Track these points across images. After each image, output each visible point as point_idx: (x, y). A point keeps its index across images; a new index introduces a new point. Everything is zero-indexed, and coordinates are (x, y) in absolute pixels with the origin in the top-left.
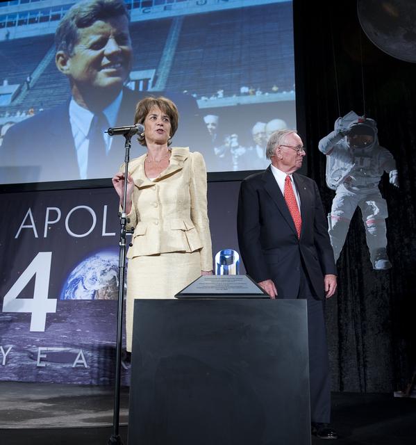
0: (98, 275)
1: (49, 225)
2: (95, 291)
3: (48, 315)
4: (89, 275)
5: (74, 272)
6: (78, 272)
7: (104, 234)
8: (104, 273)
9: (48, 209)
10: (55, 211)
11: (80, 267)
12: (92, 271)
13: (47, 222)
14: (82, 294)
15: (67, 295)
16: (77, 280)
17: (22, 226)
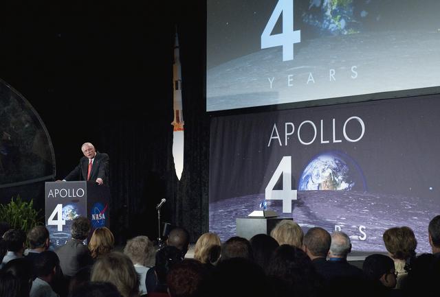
0: (320, 172)
1: (288, 136)
2: (319, 185)
3: (293, 201)
4: (315, 173)
5: (306, 170)
6: (308, 170)
7: (322, 142)
8: (324, 171)
9: (286, 124)
10: (291, 125)
11: (309, 166)
12: (316, 170)
13: (286, 134)
14: (311, 187)
15: (303, 187)
16: (308, 176)
17: (271, 138)
